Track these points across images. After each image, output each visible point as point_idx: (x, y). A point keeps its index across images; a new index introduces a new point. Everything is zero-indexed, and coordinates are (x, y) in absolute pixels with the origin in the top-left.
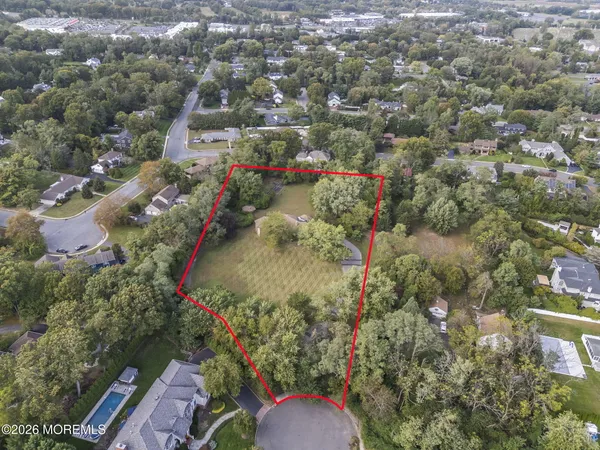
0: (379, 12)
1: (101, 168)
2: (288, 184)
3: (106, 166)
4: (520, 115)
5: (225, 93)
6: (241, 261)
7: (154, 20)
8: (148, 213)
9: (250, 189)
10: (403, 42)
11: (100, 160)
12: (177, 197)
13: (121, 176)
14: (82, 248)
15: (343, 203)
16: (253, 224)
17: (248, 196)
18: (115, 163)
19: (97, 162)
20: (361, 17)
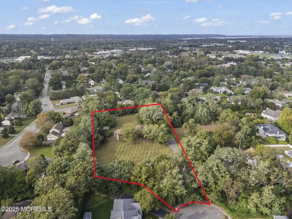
0: (119, 49)
1: (8, 122)
2: (120, 115)
3: (11, 120)
4: (204, 79)
5: (64, 82)
6: (115, 152)
7: (5, 56)
8: (49, 139)
9: (105, 118)
10: (138, 58)
11: (6, 118)
12: (63, 129)
13: (22, 125)
14: (17, 162)
15: (158, 116)
16: (112, 134)
17: (105, 121)
18: (16, 119)
19: (4, 120)
20: (112, 51)
